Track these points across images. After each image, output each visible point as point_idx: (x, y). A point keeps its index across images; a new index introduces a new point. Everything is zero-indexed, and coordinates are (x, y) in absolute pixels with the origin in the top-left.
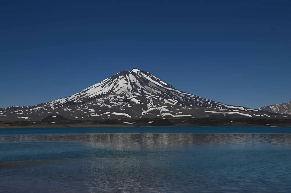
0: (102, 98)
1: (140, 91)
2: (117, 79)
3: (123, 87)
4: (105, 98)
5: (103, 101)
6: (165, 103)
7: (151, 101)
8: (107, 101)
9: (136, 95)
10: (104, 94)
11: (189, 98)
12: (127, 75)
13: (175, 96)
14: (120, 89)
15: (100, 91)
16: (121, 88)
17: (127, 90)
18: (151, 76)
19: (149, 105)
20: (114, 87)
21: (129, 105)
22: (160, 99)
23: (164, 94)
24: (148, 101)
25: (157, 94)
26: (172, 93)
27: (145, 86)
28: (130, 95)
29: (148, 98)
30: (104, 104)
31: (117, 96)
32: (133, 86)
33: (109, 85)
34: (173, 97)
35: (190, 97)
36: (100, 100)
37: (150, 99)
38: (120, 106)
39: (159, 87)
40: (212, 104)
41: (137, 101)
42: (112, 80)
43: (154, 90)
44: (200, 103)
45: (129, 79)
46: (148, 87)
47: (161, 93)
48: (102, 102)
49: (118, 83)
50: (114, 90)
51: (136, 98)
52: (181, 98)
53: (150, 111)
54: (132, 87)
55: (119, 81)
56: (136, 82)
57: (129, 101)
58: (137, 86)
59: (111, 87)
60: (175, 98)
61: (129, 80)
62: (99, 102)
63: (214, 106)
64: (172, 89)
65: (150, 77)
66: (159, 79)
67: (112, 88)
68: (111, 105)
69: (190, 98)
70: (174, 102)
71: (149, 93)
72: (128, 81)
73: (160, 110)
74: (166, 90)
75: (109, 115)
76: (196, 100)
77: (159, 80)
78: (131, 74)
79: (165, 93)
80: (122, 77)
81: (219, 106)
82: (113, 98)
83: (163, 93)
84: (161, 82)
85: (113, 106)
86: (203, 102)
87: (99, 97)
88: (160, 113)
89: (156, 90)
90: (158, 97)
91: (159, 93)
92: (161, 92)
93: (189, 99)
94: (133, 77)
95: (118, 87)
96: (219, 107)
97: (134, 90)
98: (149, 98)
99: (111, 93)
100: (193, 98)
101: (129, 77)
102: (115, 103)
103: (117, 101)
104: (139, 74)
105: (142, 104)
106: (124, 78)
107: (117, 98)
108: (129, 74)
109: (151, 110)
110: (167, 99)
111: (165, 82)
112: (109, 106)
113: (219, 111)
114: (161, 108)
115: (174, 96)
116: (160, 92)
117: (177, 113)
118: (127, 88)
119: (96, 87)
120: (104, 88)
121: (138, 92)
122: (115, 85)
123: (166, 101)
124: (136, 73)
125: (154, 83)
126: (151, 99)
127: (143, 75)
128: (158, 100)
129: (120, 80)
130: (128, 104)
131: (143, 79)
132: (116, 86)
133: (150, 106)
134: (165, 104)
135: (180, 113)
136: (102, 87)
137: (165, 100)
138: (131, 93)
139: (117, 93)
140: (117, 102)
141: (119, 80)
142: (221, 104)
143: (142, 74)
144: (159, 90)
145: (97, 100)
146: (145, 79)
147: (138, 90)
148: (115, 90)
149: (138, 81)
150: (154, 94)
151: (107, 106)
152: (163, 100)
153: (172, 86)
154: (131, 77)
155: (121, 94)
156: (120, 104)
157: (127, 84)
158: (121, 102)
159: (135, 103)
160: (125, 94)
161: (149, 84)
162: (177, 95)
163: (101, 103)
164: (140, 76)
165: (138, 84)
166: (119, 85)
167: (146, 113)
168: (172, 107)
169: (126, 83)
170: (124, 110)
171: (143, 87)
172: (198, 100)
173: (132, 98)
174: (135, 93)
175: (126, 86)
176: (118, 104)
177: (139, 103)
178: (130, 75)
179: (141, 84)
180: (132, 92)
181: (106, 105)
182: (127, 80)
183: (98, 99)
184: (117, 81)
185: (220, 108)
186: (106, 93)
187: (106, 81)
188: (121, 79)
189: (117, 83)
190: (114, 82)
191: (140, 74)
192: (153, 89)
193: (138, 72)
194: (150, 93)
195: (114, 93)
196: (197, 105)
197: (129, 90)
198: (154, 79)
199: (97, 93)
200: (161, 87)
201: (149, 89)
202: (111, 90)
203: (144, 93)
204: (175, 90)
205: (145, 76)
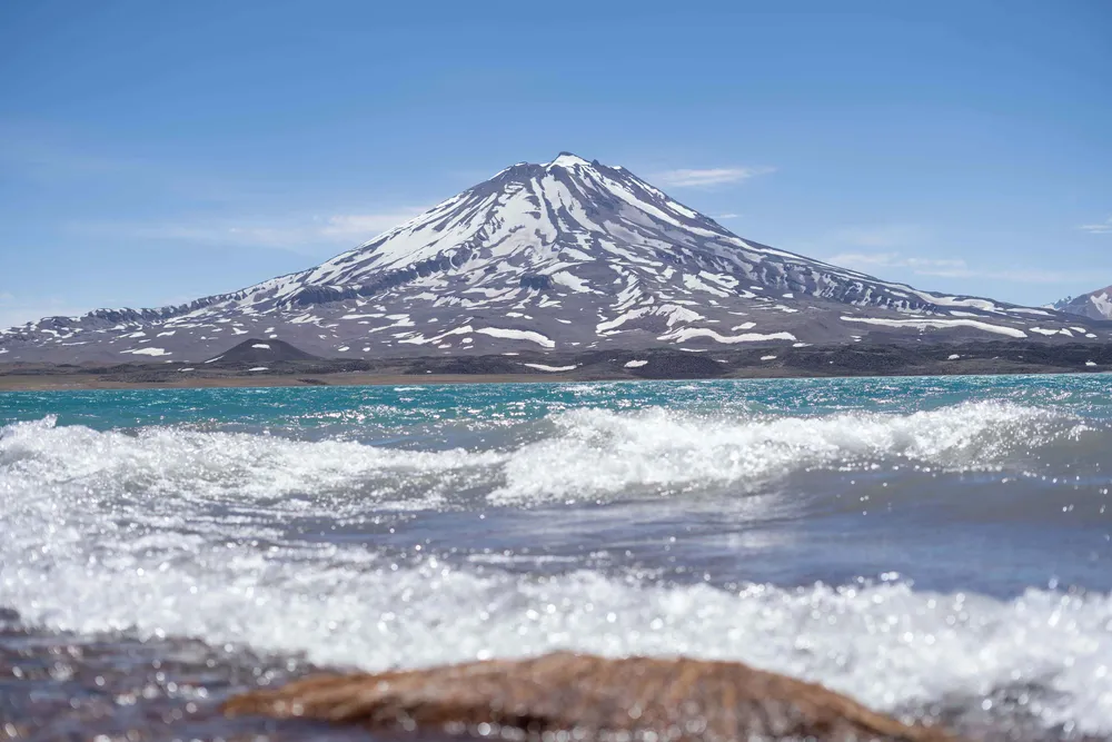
0: (441, 274)
1: (587, 241)
2: (494, 196)
3: (521, 227)
4: (451, 273)
5: (445, 284)
6: (688, 290)
7: (632, 280)
8: (458, 284)
9: (571, 259)
10: (446, 255)
11: (780, 266)
12: (533, 180)
13: (728, 260)
14: (509, 236)
15: (431, 244)
16: (510, 231)
17: (535, 238)
18: (630, 181)
19: (623, 296)
20: (486, 227)
21: (545, 297)
22: (669, 272)
23: (681, 253)
24: (618, 281)
25: (653, 253)
26: (713, 250)
27: (607, 223)
28: (549, 259)
29: (619, 269)
30: (446, 297)
31: (498, 263)
32: (560, 223)
33: (467, 221)
34: (717, 263)
35: (785, 264)
36: (434, 280)
37: (627, 273)
38: (511, 301)
39: (661, 228)
40: (869, 292)
41: (577, 284)
42: (477, 202)
43: (641, 239)
44: (825, 287)
45: (543, 194)
46: (617, 226)
47: (672, 249)
48: (440, 287)
49: (501, 212)
50: (484, 239)
51: (572, 270)
52: (750, 267)
53: (628, 321)
54: (557, 227)
55: (503, 205)
56: (571, 209)
57: (543, 283)
58: (574, 224)
59: (474, 227)
60: (724, 267)
61: (542, 202)
62: (427, 290)
63: (879, 299)
64: (712, 233)
65: (624, 186)
66: (660, 193)
67: (478, 231)
68: (473, 298)
69: (786, 269)
70: (723, 283)
71: (621, 251)
72: (538, 205)
73: (668, 317)
74: (692, 239)
75: (468, 340)
76: (808, 273)
77: (663, 197)
78: (551, 177)
79: (686, 251)
80: (516, 187)
81: (899, 299)
82: (481, 272)
83: (677, 248)
84: (669, 204)
85: (482, 302)
86: (836, 284)
87: (425, 268)
88: (667, 328)
89: (650, 237)
90: (660, 264)
91: (662, 248)
92: (670, 246)
93: (782, 271)
94: (560, 186)
95: (499, 227)
96: (900, 303)
97: (565, 240)
98: (625, 268)
99: (475, 251)
100: (796, 269)
101: (543, 188)
102: (490, 292)
103: (499, 284)
104: (582, 177)
105: (597, 292)
106: (524, 193)
107: (498, 272)
108: (541, 174)
109: (632, 318)
110: (695, 271)
111: (685, 207)
112: (467, 304)
113: (899, 317)
114: (673, 307)
115: (721, 258)
116: (665, 246)
117: (734, 329)
118: (537, 232)
119: (413, 228)
120: (444, 231)
121: (580, 248)
122: (487, 222)
123: (691, 281)
124: (572, 171)
125: (642, 211)
126: (631, 273)
127: (597, 179)
128: (658, 278)
129: (509, 198)
130: (540, 294)
131: (598, 198)
132: (494, 224)
133: (627, 301)
134: (686, 292)
135: (749, 325)
136: (439, 228)
137: (686, 277)
138: (553, 250)
139: (496, 252)
140: (498, 288)
141: (502, 199)
142: (909, 290)
143: (596, 175)
144: (662, 237)
145: (419, 279)
146: (605, 195)
147: (581, 239)
148: (487, 239)
149: (577, 205)
150: (641, 253)
151: (457, 304)
152: (677, 278)
153: (712, 221)
154: (552, 189)
155: (513, 255)
156: (511, 295)
157: (537, 215)
158: (514, 286)
159: (567, 289)
160: (530, 257)
161: (622, 215)
162: (735, 258)
163: (435, 293)
164: (587, 182)
165: (579, 214)
166: (502, 220)
167: (615, 329)
168: (713, 302)
169: (532, 213)
170: (527, 317)
171: (597, 228)
172: (816, 276)
173: (555, 272)
174: (566, 250)
175: (533, 224)
176: (503, 295)
177: (586, 290)
178: (548, 181)
179: (592, 214)
180: (557, 246)
181: (454, 301)
182: (534, 200)
183: (422, 276)
184: (496, 203)
185: (904, 305)
186: (453, 253)
187: (453, 204)
188: (512, 194)
189: (497, 212)
190: (486, 210)
191: (587, 175)
192: (641, 233)
193: (577, 167)
194: (628, 250)
195: (486, 253)
196: (811, 294)
197: (543, 237)
198: (640, 194)
199: (418, 253)
200: (668, 226)
201: (625, 234)
202: (471, 239)
203: (605, 251)
204: (726, 239)
205: (608, 182)
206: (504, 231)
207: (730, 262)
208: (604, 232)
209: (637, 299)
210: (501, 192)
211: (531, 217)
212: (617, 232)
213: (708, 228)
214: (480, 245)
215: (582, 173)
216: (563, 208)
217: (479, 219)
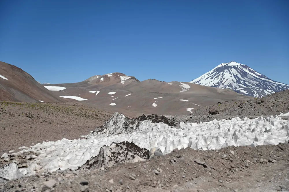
1: (243, 82)
2: (222, 72)
3: (229, 79)
6: (267, 94)
7: (255, 92)
9: (242, 87)
11: (281, 87)
12: (230, 69)
14: (227, 81)
15: (211, 82)
17: (232, 81)
19: (255, 95)
20: (222, 79)
22: (261, 90)
24: (252, 92)
25: (256, 85)
26: (267, 83)
27: (245, 78)
29: (252, 89)
31: (226, 86)
32: (236, 78)
33: (218, 77)
34: (268, 87)
35: (282, 86)
37: (254, 90)
39: (255, 79)
41: (245, 92)
42: (219, 73)
43: (252, 82)
49: (225, 76)
51: (243, 89)
52: (275, 87)
54: (236, 79)
57: (239, 92)
58: (239, 79)
59: (220, 79)
61: (232, 73)
64: (265, 79)
65: (247, 69)
66: (254, 70)
67: (221, 80)
69: (282, 87)
70: (271, 92)
72: (231, 74)
74: (262, 81)
76: (286, 88)
77: (254, 71)
78: (233, 68)
79: (262, 84)
80: (226, 70)
83: (260, 83)
84: (256, 73)
89: (254, 81)
90: (259, 88)
92: (258, 83)
93: (281, 88)
94: (235, 70)
97: (238, 82)
99: (221, 84)
100: (284, 87)
101: (232, 71)
104: (239, 68)
106: (228, 72)
110: (266, 90)
111: (259, 73)
115: (269, 85)
118: (232, 80)
119: (206, 78)
120: (213, 79)
121: (242, 84)
122: (222, 78)
123: (266, 92)
124: (237, 67)
125: (251, 75)
127: (241, 68)
128: (259, 91)
136: (212, 78)
138: (236, 84)
139: (225, 84)
141: (224, 73)
143: (241, 67)
144: (256, 81)
146: (243, 72)
147: (242, 82)
148: (223, 81)
149: (239, 74)
150: (254, 85)
152: (263, 91)
153: (265, 76)
154: (234, 71)
155: (229, 85)
160: (232, 85)
161: (248, 76)
164: (240, 69)
165: (239, 76)
169: (230, 76)
171: (243, 79)
174: (239, 84)
175: (231, 78)
177: (247, 93)
178: (233, 69)
179: (242, 76)
180: (237, 83)
182: (230, 73)
184: (223, 74)
186: (217, 84)
187: (212, 73)
188: (226, 72)
190: (221, 75)
191: (239, 67)
192: (252, 80)
194: (251, 84)
195: (223, 84)
197: (234, 81)
198: (250, 71)
199: (209, 83)
200: (257, 78)
201: (248, 80)
202: (220, 81)
203: (247, 85)
204: (268, 80)
205: (243, 68)
206: (225, 80)
207: (271, 86)
208: (245, 80)
209: (258, 96)
210: (224, 72)
211: (230, 77)
212: (247, 80)
213: (265, 78)
214: (222, 83)
215: (238, 67)
216: (236, 75)
217: (220, 77)
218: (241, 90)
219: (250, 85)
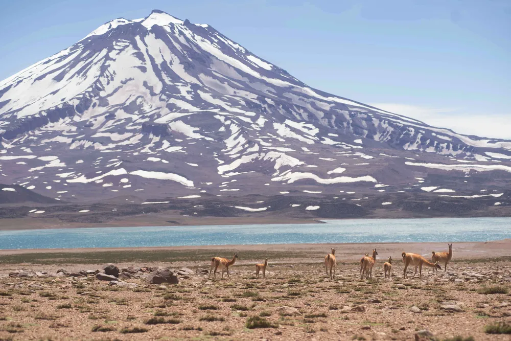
0: (68, 120)
1: (188, 92)
2: (104, 52)
3: (130, 79)
4: (77, 119)
5: (74, 128)
6: (281, 138)
7: (234, 128)
8: (85, 129)
9: (179, 109)
10: (71, 103)
11: (346, 114)
12: (137, 38)
13: (303, 108)
14: (121, 87)
15: (54, 93)
16: (122, 82)
17: (143, 89)
18: (216, 38)
19: (230, 142)
20: (101, 79)
21: (166, 144)
22: (261, 121)
23: (265, 102)
24: (222, 129)
25: (243, 103)
26: (290, 99)
27: (202, 76)
28: (158, 108)
29: (222, 119)
30: (80, 140)
31: (116, 110)
32: (164, 76)
33: (83, 72)
34: (295, 111)
35: (350, 112)
36: (61, 125)
37: (228, 122)
38: (137, 145)
39: (246, 80)
40: (420, 136)
41: (190, 132)
42: (89, 56)
43: (231, 91)
44: (383, 131)
45: (147, 51)
46: (210, 79)
47: (258, 99)
48: (70, 131)
49: (113, 67)
50: (100, 90)
51: (184, 120)
52: (322, 114)
53: (242, 165)
54: (162, 80)
55: (114, 60)
56: (171, 63)
57: (163, 131)
58: (175, 78)
59: (91, 79)
60: (300, 115)
61: (146, 57)
62: (60, 133)
63: (428, 142)
64: (286, 84)
65: (212, 42)
66: (241, 48)
67: (95, 83)
68: (105, 141)
69: (351, 116)
70: (305, 130)
72: (144, 60)
73: (274, 162)
74: (273, 90)
75: (125, 180)
76: (369, 120)
77: (244, 51)
78: (153, 36)
80: (123, 44)
81: (444, 141)
82: (101, 119)
83: (262, 98)
84: (250, 58)
85: (111, 146)
86: (392, 129)
87: (55, 114)
88: (275, 171)
89: (238, 88)
90: (253, 114)
91: (249, 98)
92: (255, 96)
93: (348, 117)
94: (160, 43)
95: (112, 79)
96: (445, 145)
97: (170, 91)
98: (227, 119)
99: (94, 100)
100: (359, 116)
101: (146, 45)
102: (115, 136)
103: (120, 130)
104: (177, 35)
105: (207, 139)
106: (131, 50)
107: (117, 118)
108: (144, 33)
109: (245, 162)
110: (281, 120)
111: (263, 60)
112: (98, 146)
113: (445, 160)
114: (277, 154)
115: (299, 107)
116: (252, 97)
117: (329, 173)
118: (145, 84)
119: (34, 77)
120: (64, 81)
121: (183, 99)
122: (102, 75)
123: (281, 129)
124: (168, 30)
125: (229, 65)
126: (233, 122)
127: (189, 36)
128: (253, 126)
129: (118, 54)
130: (161, 140)
131: (192, 54)
132: (108, 77)
133: (235, 147)
134: (281, 140)
135: (340, 170)
136: (59, 78)
137: (276, 125)
138: (161, 100)
139: (112, 101)
140: (121, 133)
141: (112, 54)
142: (451, 134)
143: (188, 33)
144: (247, 88)
145: (50, 124)
146: (197, 51)
147: (184, 91)
148: (103, 89)
149: (176, 60)
150: (234, 103)
151: (91, 148)
152: (268, 127)
153: (285, 72)
154: (154, 46)
155: (127, 103)
156: (135, 140)
157: (143, 69)
158: (134, 131)
159: (182, 136)
160: (141, 105)
161: (213, 68)
162: (309, 107)
163: (69, 137)
164: (182, 39)
165: (178, 68)
166: (114, 73)
167: (234, 171)
168: (305, 149)
169: (139, 67)
170: (164, 161)
171: (195, 81)
172: (376, 122)
174: (172, 101)
175: (141, 77)
176: (128, 139)
177: (198, 136)
178: (150, 39)
179: (188, 68)
180: (164, 97)
181: (87, 144)
182: (139, 56)
183: (53, 122)
184: (107, 57)
185: (448, 147)
186: (76, 102)
187: (65, 57)
188: (121, 50)
189: (109, 66)
190: (100, 64)
191: (181, 33)
192: (230, 85)
193: (172, 26)
194: (224, 100)
196: (372, 138)
197: (151, 89)
198: (226, 49)
199: (42, 100)
200: (252, 79)
201: (216, 85)
202: (90, 89)
203: (205, 102)
204: (298, 88)
205: (198, 38)
206: (116, 83)
207: (305, 110)
208: (201, 85)
209: (243, 146)
210: (111, 49)
211: (139, 71)
212: (211, 83)
213: (284, 79)
214: (98, 95)
215: (176, 31)
216: (164, 63)
217: (94, 71)
218: (172, 121)
219: (217, 102)
